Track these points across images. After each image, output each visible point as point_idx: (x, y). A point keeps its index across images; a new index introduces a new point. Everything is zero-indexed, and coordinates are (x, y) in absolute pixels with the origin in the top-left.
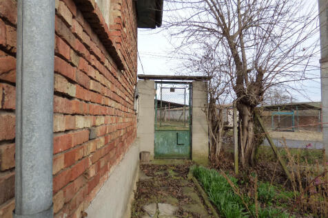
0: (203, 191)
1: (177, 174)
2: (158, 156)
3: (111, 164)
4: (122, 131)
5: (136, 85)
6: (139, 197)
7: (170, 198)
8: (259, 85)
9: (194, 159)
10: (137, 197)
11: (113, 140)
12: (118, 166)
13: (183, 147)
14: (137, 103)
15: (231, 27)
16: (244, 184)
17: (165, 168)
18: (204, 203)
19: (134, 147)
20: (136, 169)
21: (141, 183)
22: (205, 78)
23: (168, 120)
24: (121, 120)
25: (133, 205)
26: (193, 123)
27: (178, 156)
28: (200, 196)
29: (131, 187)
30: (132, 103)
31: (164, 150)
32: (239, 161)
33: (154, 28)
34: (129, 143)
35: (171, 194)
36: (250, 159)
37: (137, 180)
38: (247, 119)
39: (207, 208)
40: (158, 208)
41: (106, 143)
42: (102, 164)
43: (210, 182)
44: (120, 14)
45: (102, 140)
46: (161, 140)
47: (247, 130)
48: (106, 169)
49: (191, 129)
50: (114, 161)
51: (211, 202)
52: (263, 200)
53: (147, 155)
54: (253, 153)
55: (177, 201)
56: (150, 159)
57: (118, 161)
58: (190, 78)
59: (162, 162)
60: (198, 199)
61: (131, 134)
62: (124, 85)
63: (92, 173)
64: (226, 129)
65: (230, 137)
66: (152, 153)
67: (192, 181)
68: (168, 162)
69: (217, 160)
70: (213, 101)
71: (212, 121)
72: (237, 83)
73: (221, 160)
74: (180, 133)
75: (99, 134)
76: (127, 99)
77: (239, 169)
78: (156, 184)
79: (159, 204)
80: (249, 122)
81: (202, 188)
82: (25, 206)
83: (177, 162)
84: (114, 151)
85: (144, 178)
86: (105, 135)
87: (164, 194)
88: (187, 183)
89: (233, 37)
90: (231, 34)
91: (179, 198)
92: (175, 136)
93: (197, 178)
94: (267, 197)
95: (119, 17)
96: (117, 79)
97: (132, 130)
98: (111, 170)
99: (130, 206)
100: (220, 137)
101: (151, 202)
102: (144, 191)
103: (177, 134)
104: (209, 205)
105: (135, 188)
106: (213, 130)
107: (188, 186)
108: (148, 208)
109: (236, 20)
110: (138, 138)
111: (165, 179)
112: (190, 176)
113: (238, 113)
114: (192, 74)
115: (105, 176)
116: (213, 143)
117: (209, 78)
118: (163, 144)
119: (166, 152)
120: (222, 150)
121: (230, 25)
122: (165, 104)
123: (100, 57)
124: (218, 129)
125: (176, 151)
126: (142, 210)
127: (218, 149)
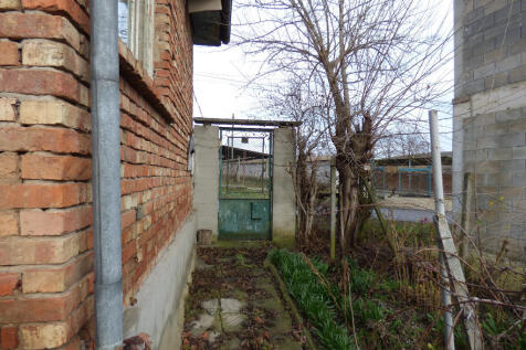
0: (281, 282)
1: (249, 261)
2: (224, 235)
3: (160, 248)
4: (172, 204)
5: (190, 134)
6: (196, 291)
7: (237, 292)
8: (367, 136)
9: (275, 239)
10: (193, 291)
11: (161, 218)
12: (168, 250)
13: (260, 223)
14: (192, 159)
15: (331, 49)
16: (336, 271)
17: (233, 252)
18: (282, 297)
19: (189, 224)
20: (191, 255)
21: (197, 274)
22: (291, 124)
23: (241, 178)
24: (170, 189)
25: (187, 301)
26: (275, 188)
27: (252, 235)
28: (278, 289)
29: (185, 278)
30: (185, 161)
31: (233, 228)
32: (338, 242)
33: (219, 45)
34: (181, 219)
35: (239, 286)
36: (352, 239)
37: (192, 269)
38: (349, 183)
39: (285, 303)
40: (220, 304)
41: (154, 222)
42: (149, 248)
43: (293, 270)
44: (168, 47)
45: (149, 219)
46: (229, 212)
47: (350, 199)
48: (154, 255)
49: (271, 196)
50: (163, 244)
51: (291, 295)
52: (358, 292)
53: (208, 234)
54: (357, 231)
55: (246, 295)
56: (211, 241)
57: (166, 243)
58: (270, 123)
59: (229, 245)
60: (274, 292)
61: (184, 206)
62: (174, 141)
63: (140, 257)
64: (321, 197)
65: (325, 208)
66: (215, 232)
67: (269, 270)
68: (238, 244)
69: (307, 241)
70: (302, 157)
71: (302, 186)
72: (337, 132)
73: (311, 240)
74: (255, 203)
75: (146, 212)
76: (178, 159)
77: (336, 252)
78: (219, 274)
79: (222, 300)
80: (352, 186)
81: (282, 278)
82: (104, 279)
83: (250, 244)
84: (162, 231)
85: (202, 266)
86: (152, 213)
87: (229, 286)
88: (262, 272)
89: (333, 64)
90: (331, 60)
91: (248, 291)
92: (247, 207)
93: (276, 265)
94: (363, 288)
95: (168, 51)
96: (165, 137)
97: (186, 200)
98: (159, 255)
99: (182, 303)
100: (312, 209)
101: (212, 298)
102: (202, 283)
103: (251, 204)
104: (288, 299)
105: (190, 280)
106: (303, 198)
107: (262, 275)
108: (207, 305)
109: (337, 40)
110: (195, 210)
111: (232, 268)
112: (267, 263)
113: (337, 174)
114: (273, 119)
115: (153, 263)
116: (302, 218)
117: (298, 124)
118: (230, 218)
119: (235, 230)
120: (315, 227)
121: (329, 46)
122: (239, 152)
123: (146, 120)
124: (309, 196)
125: (249, 228)
126: (200, 308)
127: (309, 225)
